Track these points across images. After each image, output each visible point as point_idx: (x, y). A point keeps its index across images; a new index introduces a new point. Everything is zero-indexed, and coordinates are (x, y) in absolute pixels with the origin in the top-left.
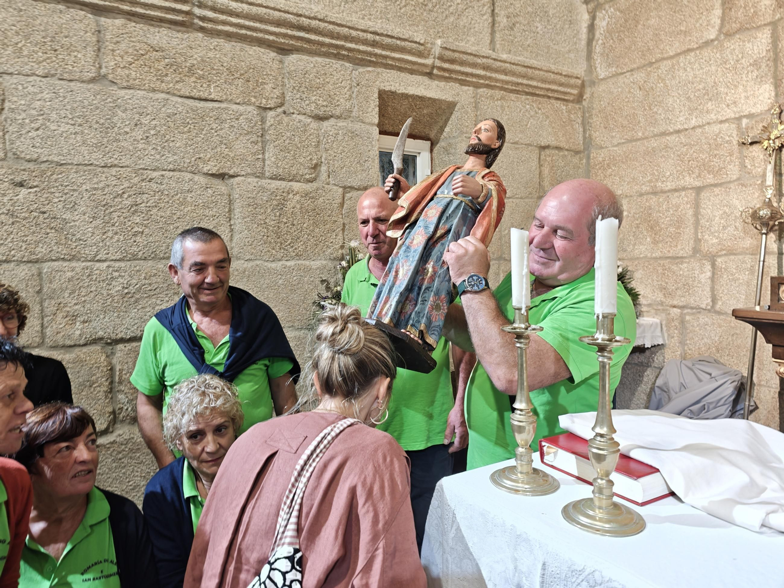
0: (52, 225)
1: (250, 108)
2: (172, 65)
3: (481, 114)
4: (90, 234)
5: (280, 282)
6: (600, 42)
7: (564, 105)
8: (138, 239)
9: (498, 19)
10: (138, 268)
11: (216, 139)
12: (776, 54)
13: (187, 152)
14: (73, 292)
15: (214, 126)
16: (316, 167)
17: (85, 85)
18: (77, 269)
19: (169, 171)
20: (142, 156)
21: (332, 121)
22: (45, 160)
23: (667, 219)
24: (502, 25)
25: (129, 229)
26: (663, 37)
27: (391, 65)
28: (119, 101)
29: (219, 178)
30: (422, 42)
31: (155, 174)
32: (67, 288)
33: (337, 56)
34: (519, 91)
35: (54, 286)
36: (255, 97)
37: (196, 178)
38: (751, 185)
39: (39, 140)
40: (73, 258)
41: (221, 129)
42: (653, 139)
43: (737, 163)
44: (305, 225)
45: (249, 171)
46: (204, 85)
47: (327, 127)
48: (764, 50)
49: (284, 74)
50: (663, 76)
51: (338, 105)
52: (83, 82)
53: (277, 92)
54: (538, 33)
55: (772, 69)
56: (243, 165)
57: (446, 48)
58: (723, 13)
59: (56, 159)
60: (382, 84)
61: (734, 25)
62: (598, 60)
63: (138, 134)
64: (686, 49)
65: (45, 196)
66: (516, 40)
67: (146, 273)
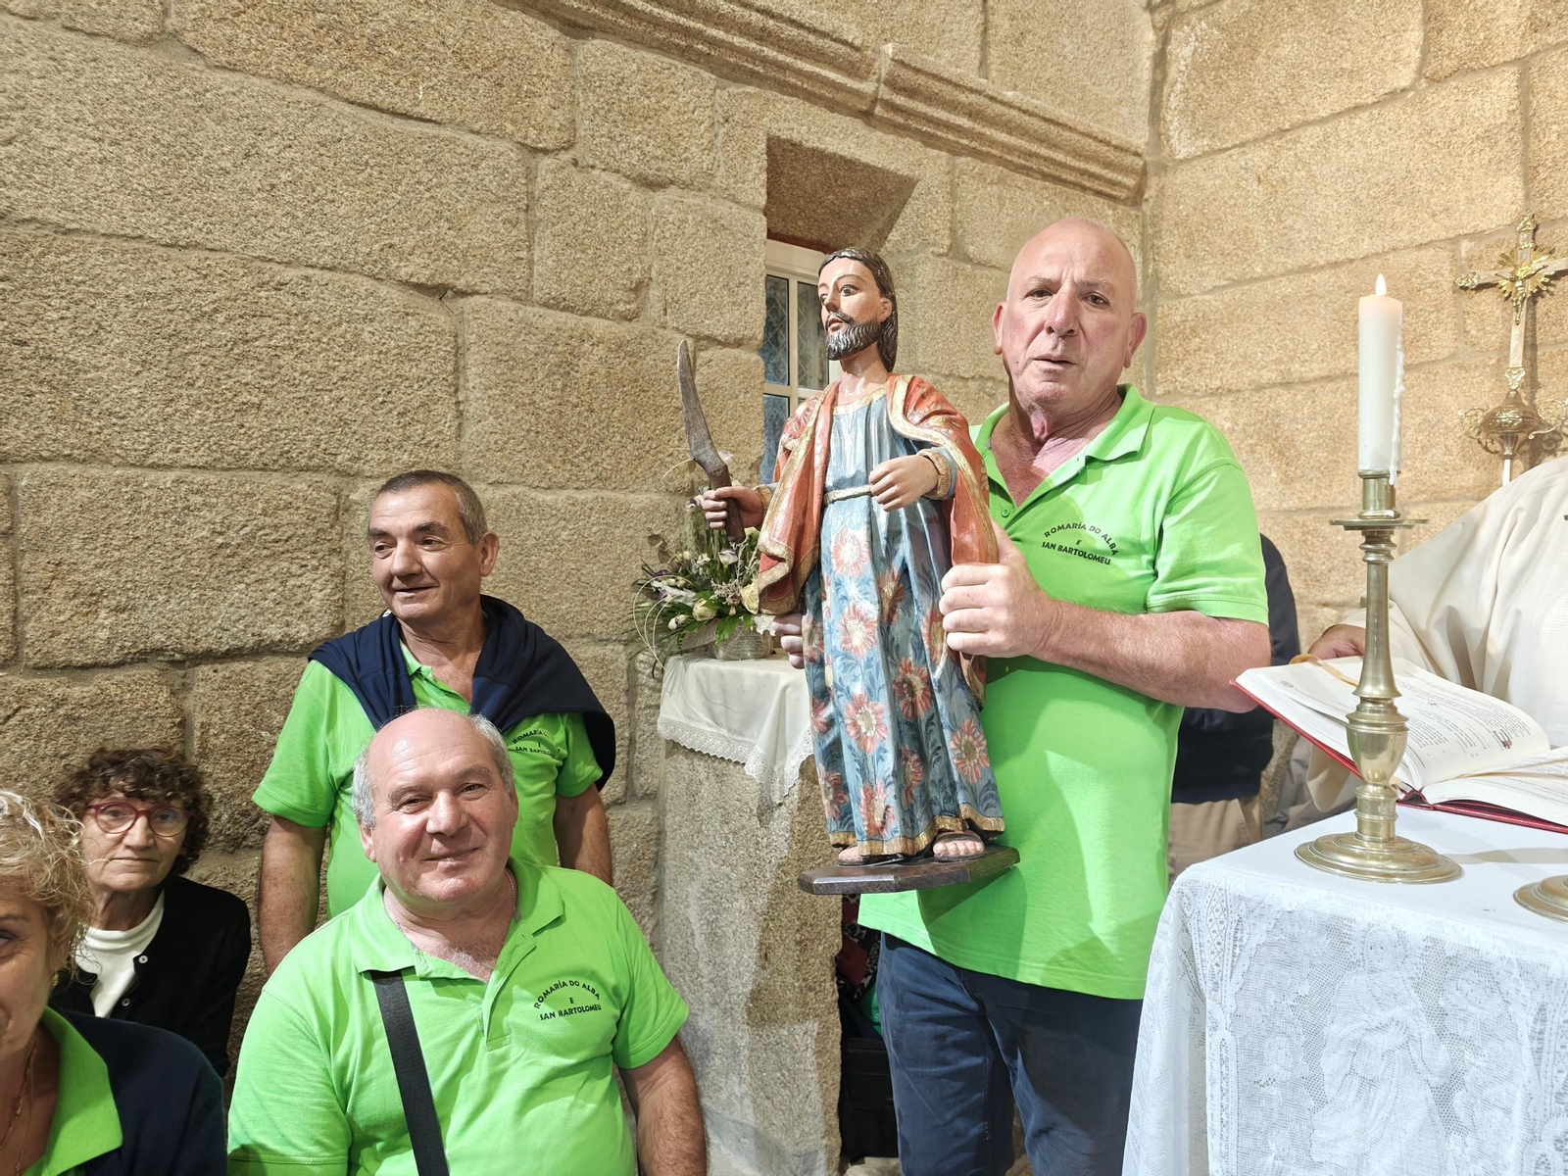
0: (43, 374)
1: (503, 146)
2: (331, 28)
3: (961, 209)
4: (136, 403)
5: (564, 535)
6: (1179, 87)
7: (1110, 207)
8: (249, 420)
9: (994, 19)
10: (248, 487)
11: (427, 206)
12: (1527, 119)
13: (361, 230)
14: (92, 537)
15: (425, 176)
16: (638, 288)
17: (128, 50)
18: (102, 483)
19: (322, 268)
20: (261, 230)
21: (673, 192)
22: (27, 216)
23: (1311, 435)
24: (1001, 32)
25: (229, 395)
26: (1306, 81)
27: (794, 87)
28: (208, 95)
29: (433, 295)
30: (857, 43)
31: (290, 274)
32: (76, 528)
33: (686, 54)
34: (1031, 169)
35: (47, 520)
36: (514, 122)
37: (383, 290)
38: (1476, 367)
39: (13, 168)
40: (93, 457)
41: (440, 185)
42: (1284, 279)
43: (1450, 326)
44: (616, 414)
45: (499, 283)
46: (403, 82)
47: (662, 204)
48: (1505, 110)
49: (575, 79)
50: (1306, 155)
51: (686, 160)
52: (123, 41)
53: (560, 117)
54: (1065, 57)
55: (1519, 148)
56: (485, 270)
57: (902, 63)
58: (1426, 39)
59: (53, 218)
60: (774, 126)
61: (1446, 62)
62: (1173, 121)
63: (253, 176)
64: (1351, 105)
65: (26, 302)
66: (1027, 66)
67: (267, 502)
